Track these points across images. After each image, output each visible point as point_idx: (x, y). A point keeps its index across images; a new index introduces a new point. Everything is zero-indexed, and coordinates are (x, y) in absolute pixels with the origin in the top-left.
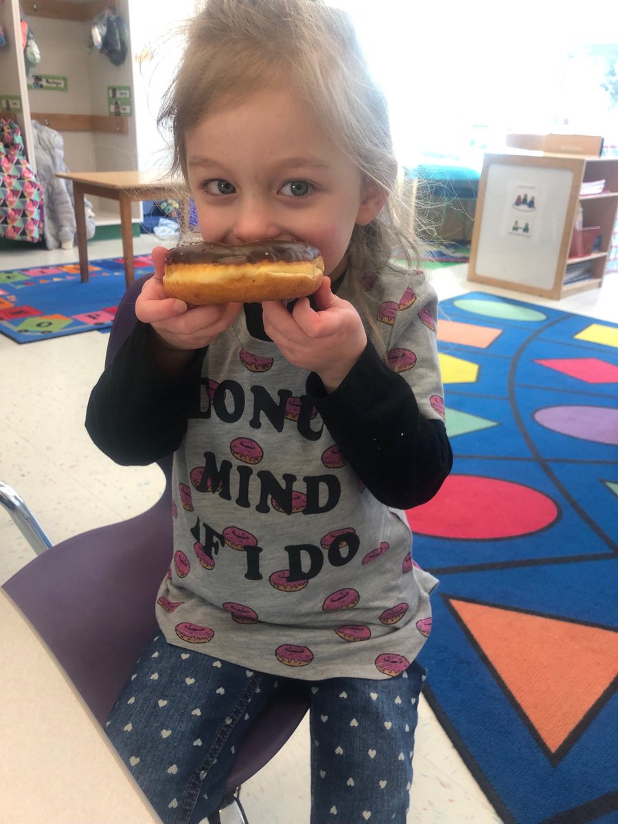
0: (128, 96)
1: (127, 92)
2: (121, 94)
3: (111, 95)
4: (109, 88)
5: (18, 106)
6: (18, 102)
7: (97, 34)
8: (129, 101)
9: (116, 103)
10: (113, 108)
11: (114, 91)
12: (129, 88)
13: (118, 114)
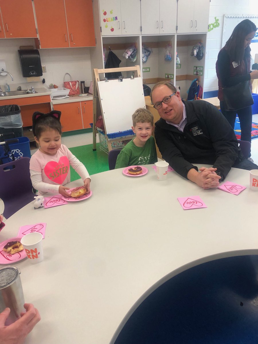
0: (202, 69)
1: (202, 68)
2: (199, 69)
3: (195, 69)
4: (194, 67)
5: (172, 77)
6: (172, 76)
7: (195, 52)
8: (203, 71)
9: (197, 71)
10: (195, 73)
11: (197, 68)
12: (203, 67)
13: (197, 74)
